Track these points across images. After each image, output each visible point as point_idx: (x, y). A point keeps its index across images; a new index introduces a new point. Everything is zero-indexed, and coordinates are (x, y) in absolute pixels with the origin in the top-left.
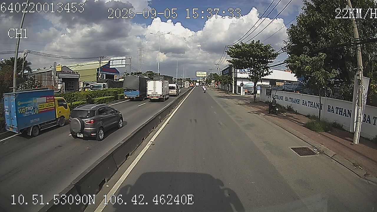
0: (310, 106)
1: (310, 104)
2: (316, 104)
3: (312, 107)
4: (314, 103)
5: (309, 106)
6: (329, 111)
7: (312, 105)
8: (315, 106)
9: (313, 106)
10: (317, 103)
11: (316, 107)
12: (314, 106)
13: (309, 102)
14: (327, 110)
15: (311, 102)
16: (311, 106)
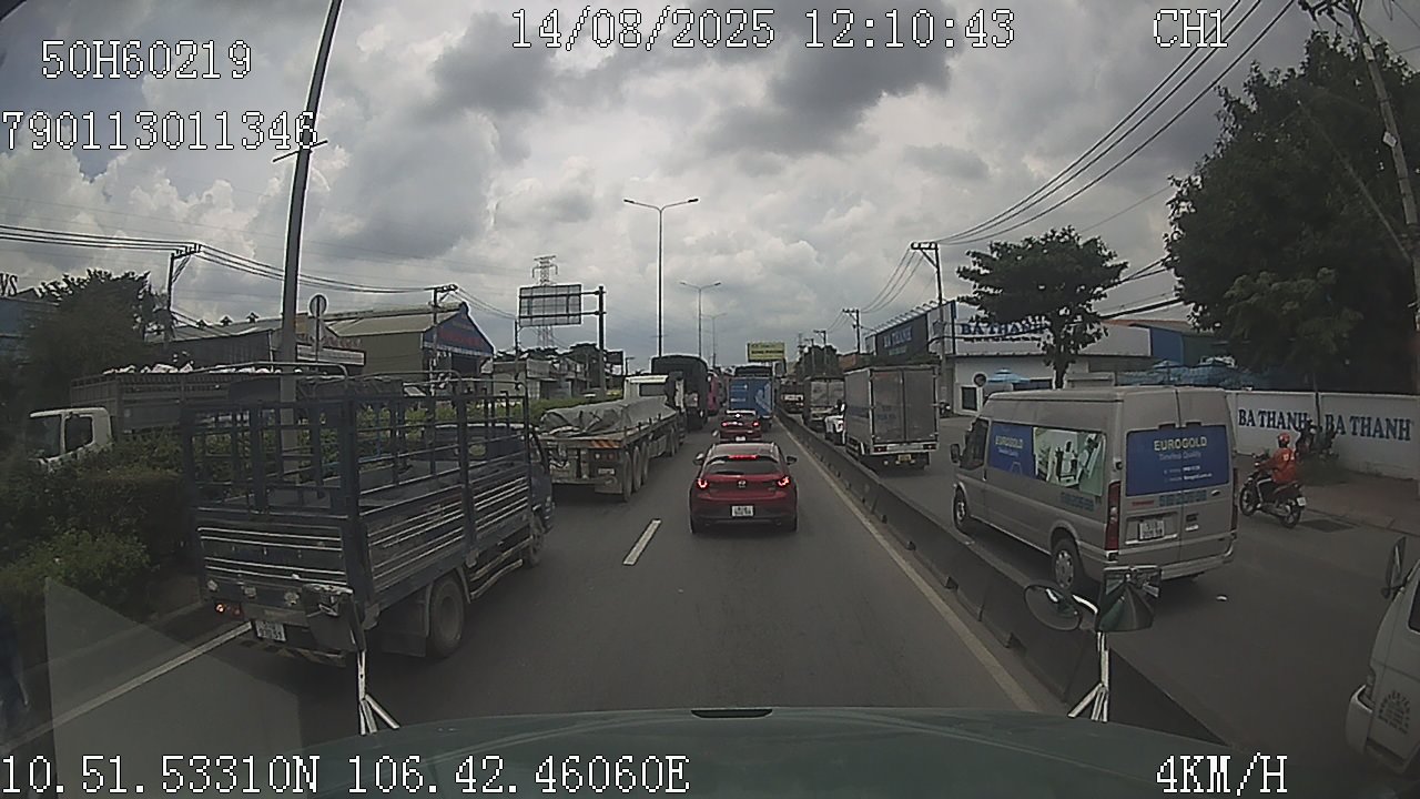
0: (1266, 424)
1: (1266, 418)
2: (1286, 417)
3: (1274, 427)
4: (1281, 414)
5: (1262, 425)
7: (1271, 422)
8: (1283, 423)
9: (1276, 424)
10: (1289, 414)
12: (1279, 423)
13: (1260, 412)
15: (1269, 413)
16: (1269, 426)
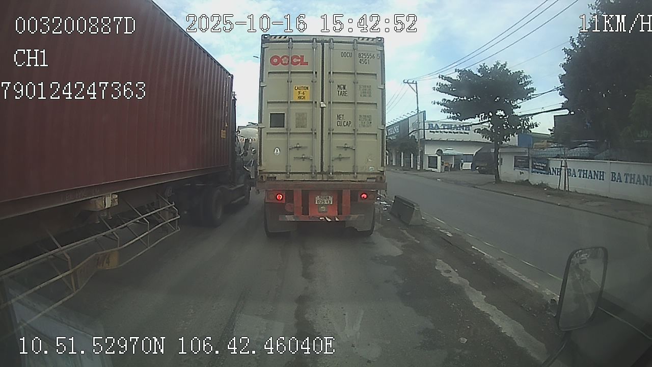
0: (582, 176)
1: (582, 173)
2: (593, 173)
4: (590, 171)
5: (580, 177)
6: (614, 181)
7: (585, 175)
9: (588, 176)
10: (595, 172)
11: (593, 177)
13: (579, 170)
14: (611, 179)
15: (584, 170)
16: (584, 177)
